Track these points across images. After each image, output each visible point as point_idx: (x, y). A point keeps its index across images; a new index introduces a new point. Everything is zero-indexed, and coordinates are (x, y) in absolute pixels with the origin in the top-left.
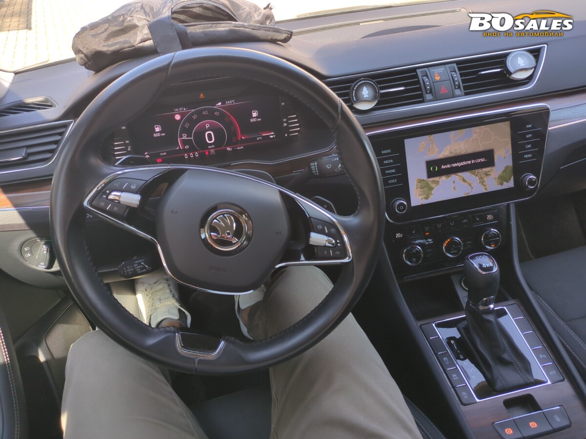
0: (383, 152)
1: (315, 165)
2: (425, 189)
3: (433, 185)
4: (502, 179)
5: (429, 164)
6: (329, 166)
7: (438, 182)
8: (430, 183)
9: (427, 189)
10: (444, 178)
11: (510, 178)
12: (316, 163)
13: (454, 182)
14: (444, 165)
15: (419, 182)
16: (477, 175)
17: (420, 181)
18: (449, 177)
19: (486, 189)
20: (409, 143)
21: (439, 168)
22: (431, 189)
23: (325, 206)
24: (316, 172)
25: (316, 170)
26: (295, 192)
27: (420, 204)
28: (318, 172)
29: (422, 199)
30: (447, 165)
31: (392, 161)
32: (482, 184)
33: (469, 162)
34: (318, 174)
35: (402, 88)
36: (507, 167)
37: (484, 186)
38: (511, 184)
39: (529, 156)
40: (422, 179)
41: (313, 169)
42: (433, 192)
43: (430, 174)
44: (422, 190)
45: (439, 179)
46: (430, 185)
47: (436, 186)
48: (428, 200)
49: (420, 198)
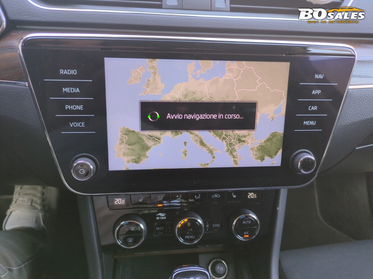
0: (62, 72)
2: (135, 147)
3: (150, 143)
4: (264, 151)
7: (159, 139)
8: (145, 138)
9: (138, 146)
10: (168, 134)
11: (277, 152)
13: (185, 143)
14: (172, 114)
15: (126, 135)
16: (224, 139)
17: (128, 132)
18: (177, 134)
19: (235, 162)
21: (163, 115)
22: (147, 148)
27: (124, 169)
29: (128, 162)
30: (176, 114)
31: (78, 90)
32: (231, 153)
33: (214, 116)
36: (274, 135)
37: (234, 157)
38: (276, 161)
39: (312, 123)
40: (131, 129)
42: (148, 153)
43: (146, 125)
44: (130, 147)
45: (161, 134)
46: (144, 141)
47: (155, 144)
48: (139, 164)
49: (126, 159)
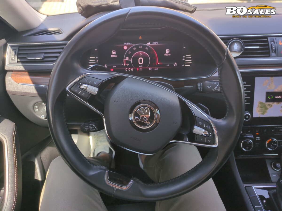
1: (200, 85)
2: (263, 109)
3: (268, 107)
5: (268, 94)
6: (209, 87)
7: (272, 105)
8: (266, 105)
9: (264, 108)
10: (275, 104)
12: (201, 84)
13: (281, 107)
14: (277, 96)
15: (260, 104)
17: (261, 103)
18: (278, 103)
20: (258, 80)
21: (274, 97)
22: (267, 109)
23: (204, 110)
24: (200, 89)
25: (200, 88)
26: (187, 99)
27: (258, 117)
28: (202, 89)
29: (260, 114)
30: (279, 96)
31: (246, 89)
34: (201, 90)
35: (258, 47)
40: (262, 102)
41: (199, 87)
42: (267, 111)
43: (267, 100)
44: (261, 108)
45: (273, 104)
46: (266, 106)
47: (270, 107)
48: (264, 115)
49: (259, 113)
